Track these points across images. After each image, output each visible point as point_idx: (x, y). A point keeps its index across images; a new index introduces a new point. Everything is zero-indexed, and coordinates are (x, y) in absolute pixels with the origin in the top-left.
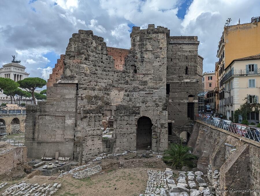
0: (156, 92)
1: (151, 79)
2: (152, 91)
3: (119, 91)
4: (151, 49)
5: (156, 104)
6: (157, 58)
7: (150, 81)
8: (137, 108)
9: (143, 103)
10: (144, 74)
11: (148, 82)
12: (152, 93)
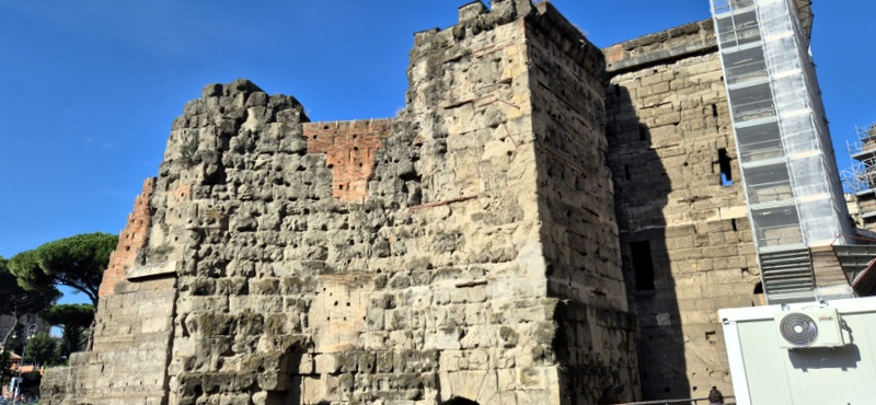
0: (502, 275)
1: (476, 217)
2: (485, 272)
3: (350, 288)
4: (470, 96)
5: (506, 333)
6: (495, 126)
7: (473, 227)
8: (424, 358)
9: (449, 331)
10: (449, 203)
11: (467, 235)
12: (485, 283)
